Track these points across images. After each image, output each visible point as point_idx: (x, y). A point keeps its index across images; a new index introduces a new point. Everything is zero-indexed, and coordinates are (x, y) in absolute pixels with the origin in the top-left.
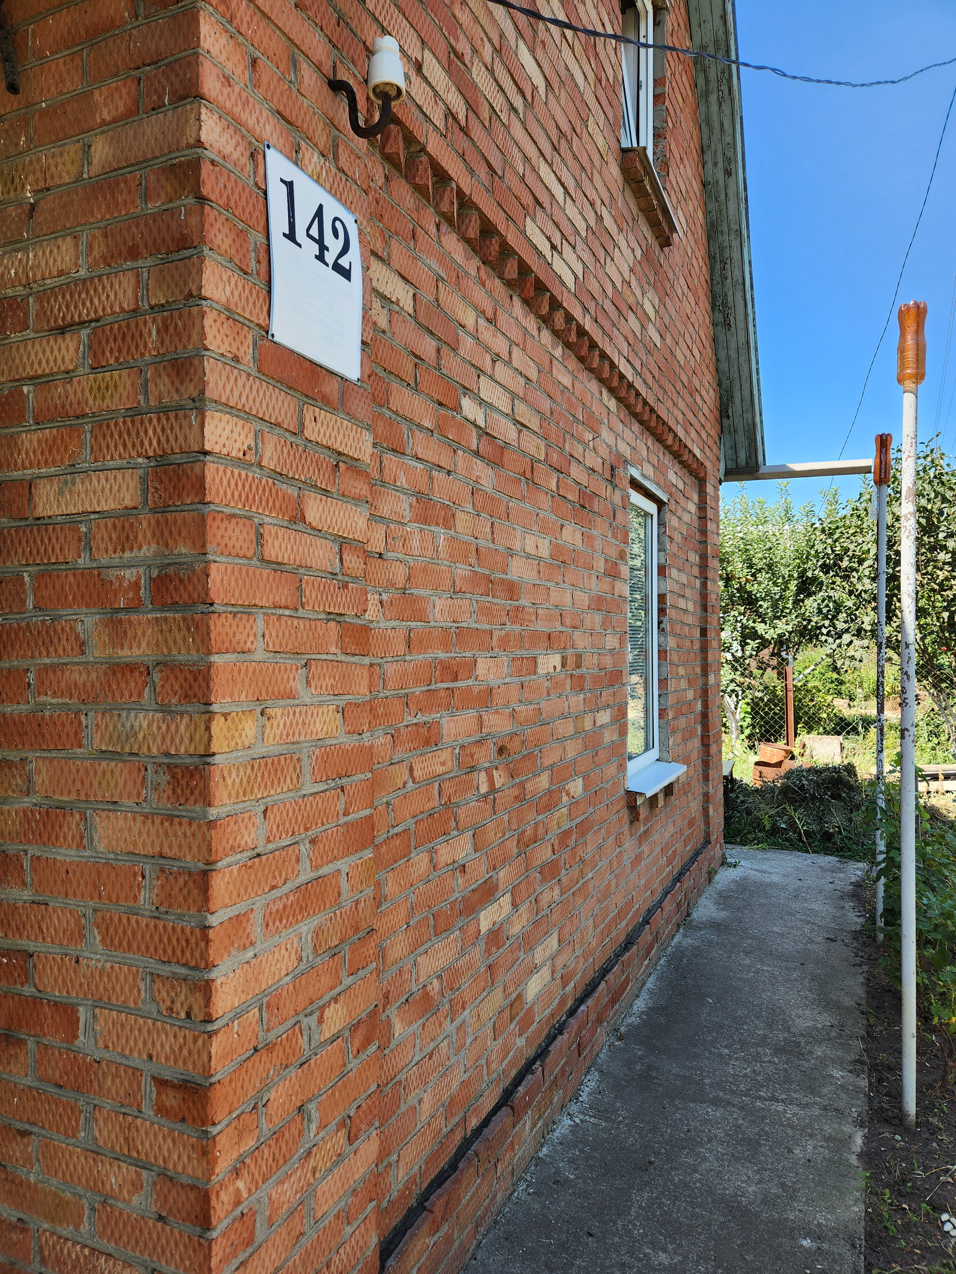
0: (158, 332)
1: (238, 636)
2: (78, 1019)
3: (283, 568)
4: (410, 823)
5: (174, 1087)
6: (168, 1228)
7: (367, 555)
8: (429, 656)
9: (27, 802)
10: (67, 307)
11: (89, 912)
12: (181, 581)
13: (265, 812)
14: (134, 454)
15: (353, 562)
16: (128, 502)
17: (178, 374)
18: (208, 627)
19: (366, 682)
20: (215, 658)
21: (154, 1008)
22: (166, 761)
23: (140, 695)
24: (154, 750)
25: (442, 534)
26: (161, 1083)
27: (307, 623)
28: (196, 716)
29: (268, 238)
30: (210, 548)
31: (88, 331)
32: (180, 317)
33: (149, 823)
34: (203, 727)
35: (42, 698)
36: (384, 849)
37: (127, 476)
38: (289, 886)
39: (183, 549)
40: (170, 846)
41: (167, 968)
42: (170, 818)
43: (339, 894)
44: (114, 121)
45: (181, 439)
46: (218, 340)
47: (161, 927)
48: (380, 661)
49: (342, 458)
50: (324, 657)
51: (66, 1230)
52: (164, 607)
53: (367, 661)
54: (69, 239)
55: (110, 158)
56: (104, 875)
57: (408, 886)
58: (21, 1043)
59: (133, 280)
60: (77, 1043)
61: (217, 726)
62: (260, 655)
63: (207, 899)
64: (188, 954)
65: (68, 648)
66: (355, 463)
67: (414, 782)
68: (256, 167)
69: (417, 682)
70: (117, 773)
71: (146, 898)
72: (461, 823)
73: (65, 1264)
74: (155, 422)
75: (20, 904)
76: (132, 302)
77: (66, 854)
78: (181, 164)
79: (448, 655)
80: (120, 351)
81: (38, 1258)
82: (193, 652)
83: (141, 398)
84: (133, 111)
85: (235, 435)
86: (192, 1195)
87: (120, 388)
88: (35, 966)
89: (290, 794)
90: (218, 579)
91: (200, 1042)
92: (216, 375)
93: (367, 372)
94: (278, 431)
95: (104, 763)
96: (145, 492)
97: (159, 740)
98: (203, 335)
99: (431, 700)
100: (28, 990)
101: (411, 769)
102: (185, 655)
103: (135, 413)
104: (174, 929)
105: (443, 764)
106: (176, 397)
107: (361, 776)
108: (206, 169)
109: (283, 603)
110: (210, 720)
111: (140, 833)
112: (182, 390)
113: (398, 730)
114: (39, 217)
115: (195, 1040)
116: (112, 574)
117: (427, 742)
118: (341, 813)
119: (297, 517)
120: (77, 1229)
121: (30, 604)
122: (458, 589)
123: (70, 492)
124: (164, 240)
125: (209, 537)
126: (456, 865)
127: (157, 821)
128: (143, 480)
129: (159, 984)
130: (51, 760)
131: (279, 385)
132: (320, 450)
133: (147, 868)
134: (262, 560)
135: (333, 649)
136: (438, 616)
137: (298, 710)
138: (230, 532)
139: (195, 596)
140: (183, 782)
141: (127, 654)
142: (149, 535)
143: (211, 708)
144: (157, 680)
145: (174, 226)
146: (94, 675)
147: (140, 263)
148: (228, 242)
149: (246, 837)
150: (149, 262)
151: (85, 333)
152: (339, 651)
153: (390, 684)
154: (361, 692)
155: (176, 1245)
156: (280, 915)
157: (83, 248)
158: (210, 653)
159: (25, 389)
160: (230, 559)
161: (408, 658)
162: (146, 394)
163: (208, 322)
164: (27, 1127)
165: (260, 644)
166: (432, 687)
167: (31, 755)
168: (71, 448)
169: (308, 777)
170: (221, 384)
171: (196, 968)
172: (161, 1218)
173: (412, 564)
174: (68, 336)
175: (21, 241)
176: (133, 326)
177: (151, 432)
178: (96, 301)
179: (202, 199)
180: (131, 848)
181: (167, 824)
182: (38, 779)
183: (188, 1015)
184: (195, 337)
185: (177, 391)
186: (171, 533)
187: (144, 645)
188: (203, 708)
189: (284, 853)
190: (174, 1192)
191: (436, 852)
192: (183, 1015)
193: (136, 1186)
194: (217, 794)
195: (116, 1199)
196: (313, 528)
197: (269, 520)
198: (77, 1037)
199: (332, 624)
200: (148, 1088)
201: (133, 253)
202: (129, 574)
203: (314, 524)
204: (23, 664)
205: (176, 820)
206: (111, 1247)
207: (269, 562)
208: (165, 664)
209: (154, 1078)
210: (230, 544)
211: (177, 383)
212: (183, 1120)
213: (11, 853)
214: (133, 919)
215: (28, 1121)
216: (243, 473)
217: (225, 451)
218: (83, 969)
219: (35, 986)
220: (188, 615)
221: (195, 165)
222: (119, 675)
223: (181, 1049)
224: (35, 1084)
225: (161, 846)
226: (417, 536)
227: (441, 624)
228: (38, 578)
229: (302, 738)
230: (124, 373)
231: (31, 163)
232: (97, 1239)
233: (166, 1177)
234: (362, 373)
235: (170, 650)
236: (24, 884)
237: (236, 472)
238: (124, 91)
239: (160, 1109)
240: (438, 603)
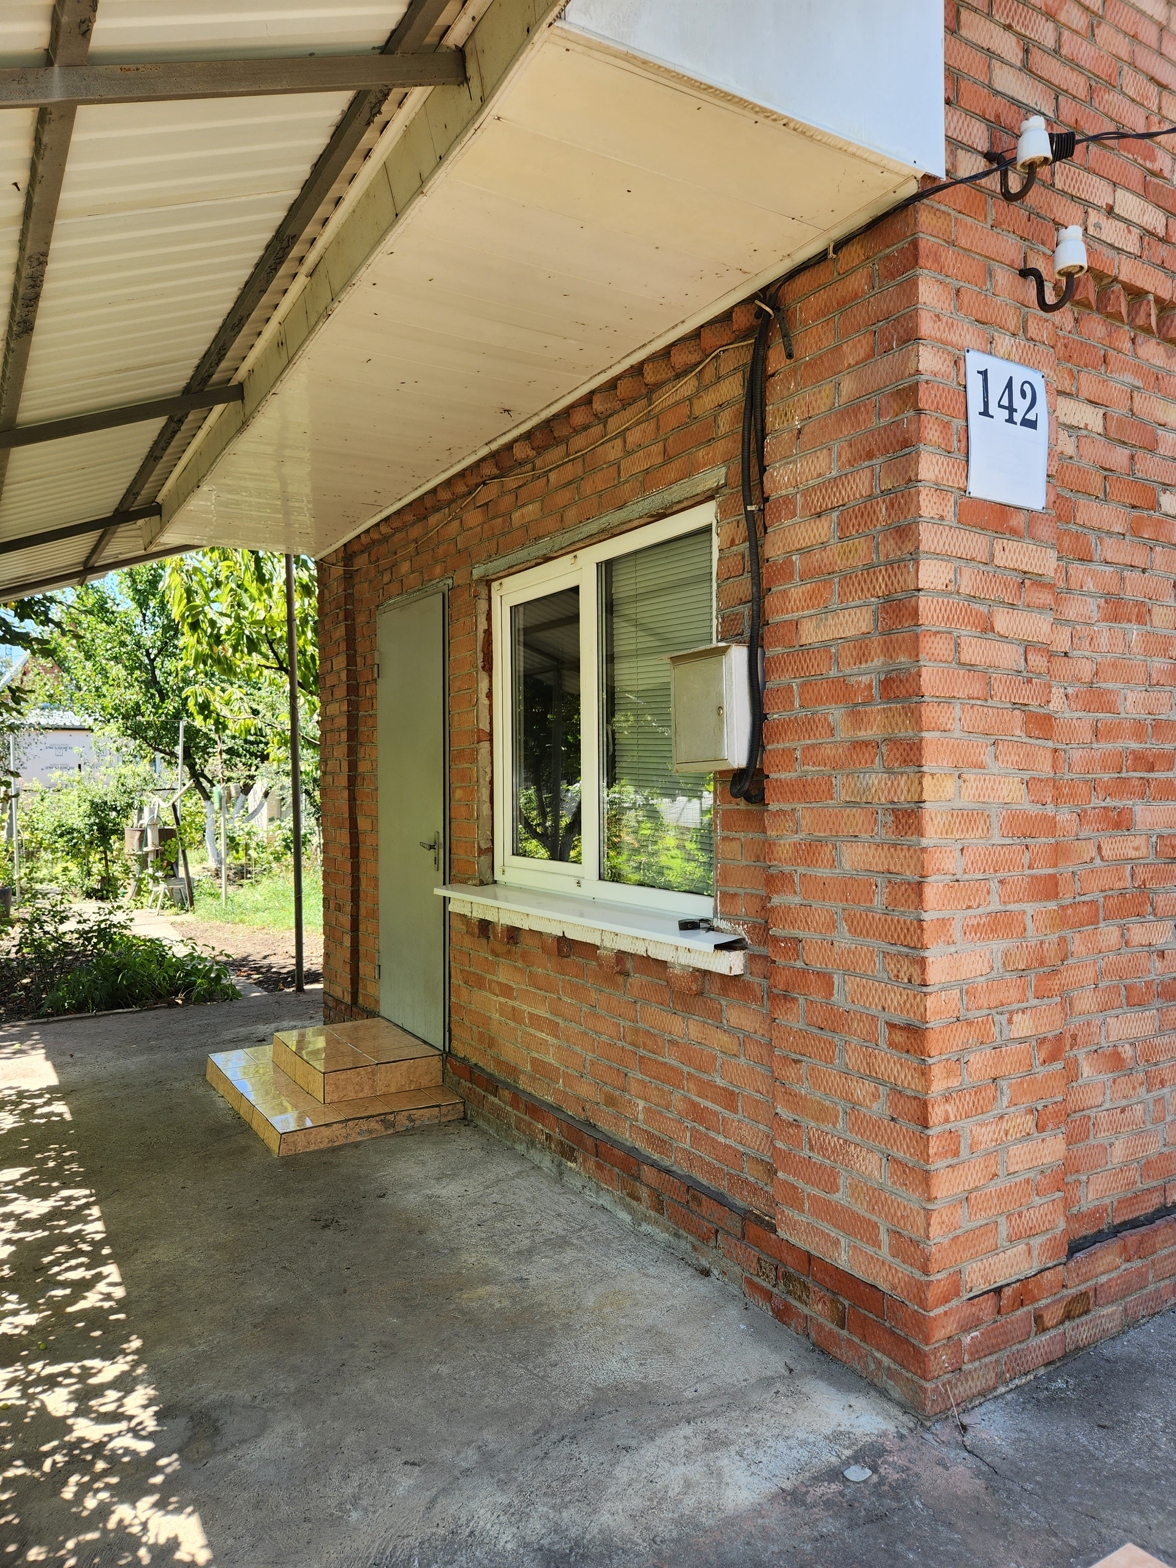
0: (887, 509)
1: (941, 719)
2: (833, 983)
3: (975, 668)
4: (1099, 896)
5: (901, 1028)
6: (898, 1126)
7: (1051, 655)
8: (1119, 745)
9: (796, 838)
10: (823, 498)
11: (840, 911)
12: (901, 681)
13: (962, 850)
14: (869, 595)
15: (1038, 661)
16: (864, 629)
17: (900, 537)
18: (920, 712)
19: (1049, 761)
20: (924, 734)
21: (885, 976)
22: (891, 806)
23: (872, 762)
24: (883, 799)
25: (1135, 631)
26: (891, 1026)
27: (995, 711)
28: (912, 775)
29: (967, 420)
30: (921, 657)
31: (837, 513)
32: (902, 496)
33: (880, 849)
34: (917, 782)
35: (806, 768)
36: (1070, 911)
37: (864, 612)
38: (981, 910)
39: (903, 659)
40: (895, 865)
41: (894, 948)
42: (895, 846)
43: (1025, 929)
44: (857, 364)
45: (902, 582)
46: (929, 508)
47: (889, 920)
48: (1064, 747)
49: (1027, 576)
50: (1010, 738)
51: (827, 1127)
52: (889, 700)
53: (1050, 744)
54: (824, 451)
55: (854, 391)
56: (850, 885)
57: (1096, 951)
58: (794, 1000)
59: (869, 474)
60: (833, 999)
61: (927, 781)
62: (957, 734)
63: (921, 901)
64: (909, 938)
65: (823, 733)
66: (1039, 579)
67: (1102, 859)
68: (958, 370)
69: (1105, 768)
70: (857, 816)
71: (879, 901)
72: (1159, 911)
73: (827, 1149)
74: (884, 572)
75: (792, 906)
76: (869, 489)
77: (823, 872)
78: (904, 389)
79: (1143, 745)
80: (859, 525)
81: (808, 1147)
82: (910, 730)
83: (874, 556)
84: (870, 355)
85: (940, 573)
86: (915, 1103)
87: (860, 551)
88: (803, 948)
89: (981, 841)
90: (927, 679)
91: (918, 998)
92: (927, 533)
93: (1052, 498)
94: (973, 564)
95: (848, 810)
96: (876, 621)
97: (886, 792)
98: (919, 508)
99: (1121, 787)
100: (799, 964)
101: (1099, 848)
102: (905, 733)
103: (870, 568)
104: (898, 921)
105: (1137, 849)
106: (899, 553)
107: (1046, 840)
108: (922, 388)
109: (975, 695)
110: (921, 777)
111: (874, 857)
112: (903, 547)
113: (1085, 811)
114: (804, 438)
115: (915, 997)
116: (853, 680)
117: (1117, 826)
118: (1026, 866)
119: (987, 628)
120: (834, 1125)
121: (797, 704)
122: (1155, 682)
123: (825, 626)
124: (891, 444)
125: (921, 649)
126: (1153, 949)
127: (886, 848)
128: (875, 613)
129: (888, 959)
130: (812, 809)
131: (974, 529)
132: (1007, 573)
133: (879, 881)
134: (959, 663)
135: (1018, 732)
136: (1130, 709)
137: (987, 778)
138: (935, 644)
139: (911, 691)
140: (903, 821)
141: (863, 734)
142: (878, 651)
143: (922, 769)
144: (884, 751)
145: (899, 433)
146: (841, 750)
147: (874, 461)
148: (937, 434)
149: (948, 865)
150: (881, 460)
151: (835, 515)
152: (1024, 735)
153: (1076, 768)
154: (1044, 768)
155: (904, 1137)
156: (976, 929)
157: (834, 456)
158: (921, 730)
159: (794, 558)
160: (935, 664)
161: (1095, 746)
162: (878, 553)
163: (921, 498)
164: (799, 1057)
165: (957, 726)
166: (1123, 775)
167: (798, 806)
168: (825, 595)
169: (996, 831)
170: (930, 539)
171: (915, 948)
172: (893, 1119)
173: (1099, 660)
174: (823, 518)
175: (791, 456)
176: (869, 507)
177: (880, 579)
178: (843, 492)
179: (919, 411)
180: (868, 866)
181: (892, 850)
182: (803, 822)
183: (910, 981)
184: (913, 509)
185: (900, 549)
186: (894, 648)
187: (875, 727)
188: (916, 769)
189: (977, 884)
190: (902, 1101)
191: (1128, 929)
192: (906, 980)
193: (875, 1096)
194: (928, 829)
195: (861, 1105)
196: (1001, 636)
197: (965, 633)
198: (832, 995)
199: (1017, 712)
200: (883, 1031)
201: (870, 456)
202: (865, 679)
203: (1002, 633)
204: (792, 745)
205: (899, 847)
206: (858, 1139)
207: (964, 664)
208: (890, 740)
209: (886, 1023)
210: (936, 653)
211: (900, 543)
212: (908, 1052)
213: (786, 872)
214: (870, 915)
215: (800, 1054)
216: (946, 601)
217: (932, 587)
218: (836, 949)
219: (804, 962)
220: (906, 705)
221: (914, 389)
222: (858, 749)
223: (905, 1003)
224: (806, 1028)
225: (889, 865)
226: (1106, 634)
227: (1134, 716)
228: (803, 686)
229: (991, 800)
230: (862, 540)
231: (798, 400)
232: (848, 1133)
233: (897, 1092)
234: (1047, 501)
235: (893, 730)
236: (795, 892)
237: (940, 600)
238: (864, 342)
239: (892, 1044)
240: (1130, 695)
